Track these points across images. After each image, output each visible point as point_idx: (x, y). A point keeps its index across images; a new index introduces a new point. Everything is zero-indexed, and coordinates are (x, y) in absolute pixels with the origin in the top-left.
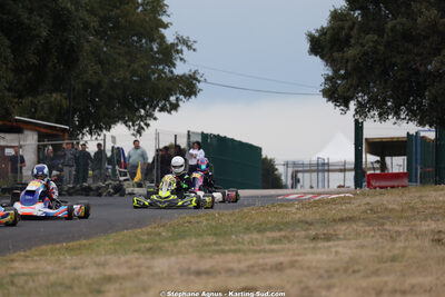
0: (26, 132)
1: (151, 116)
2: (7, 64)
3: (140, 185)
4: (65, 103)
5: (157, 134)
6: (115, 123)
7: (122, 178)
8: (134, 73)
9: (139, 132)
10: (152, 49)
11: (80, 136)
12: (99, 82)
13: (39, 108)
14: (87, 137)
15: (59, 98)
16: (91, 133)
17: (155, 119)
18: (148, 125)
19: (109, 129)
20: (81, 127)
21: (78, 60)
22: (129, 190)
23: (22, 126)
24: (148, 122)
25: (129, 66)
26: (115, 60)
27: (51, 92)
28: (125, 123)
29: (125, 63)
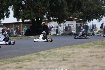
0: (74, 21)
1: (102, 17)
2: (66, 7)
3: (98, 33)
4: (83, 14)
5: (103, 22)
6: (94, 19)
7: (94, 32)
8: (98, 8)
9: (99, 21)
10: (102, 2)
11: (86, 22)
12: (90, 10)
13: (77, 16)
14: (88, 22)
15: (81, 13)
16: (88, 21)
17: (103, 18)
18: (101, 20)
19: (92, 20)
20: (86, 20)
21: (82, 6)
22: (95, 34)
23: (73, 19)
24: (101, 19)
25: (97, 6)
26: (94, 5)
27: (80, 12)
28: (96, 19)
29: (96, 5)
